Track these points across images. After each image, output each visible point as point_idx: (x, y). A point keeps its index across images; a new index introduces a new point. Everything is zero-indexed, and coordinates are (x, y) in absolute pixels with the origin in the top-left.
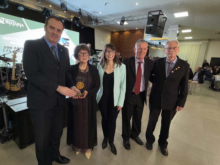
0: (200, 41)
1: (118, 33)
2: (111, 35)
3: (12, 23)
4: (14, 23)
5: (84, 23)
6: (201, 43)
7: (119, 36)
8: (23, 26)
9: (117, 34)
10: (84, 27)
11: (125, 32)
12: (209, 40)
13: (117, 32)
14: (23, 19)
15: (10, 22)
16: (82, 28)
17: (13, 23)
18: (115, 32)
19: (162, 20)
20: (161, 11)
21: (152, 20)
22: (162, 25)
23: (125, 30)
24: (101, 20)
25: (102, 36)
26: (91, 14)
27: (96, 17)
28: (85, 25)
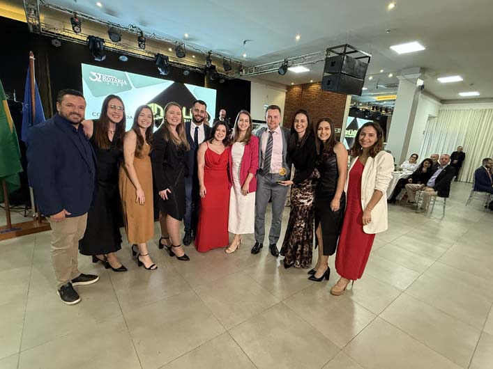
2: (287, 93)
3: (111, 81)
4: (114, 80)
7: (301, 94)
8: (126, 84)
9: (297, 89)
10: (225, 79)
11: (312, 86)
13: (298, 85)
14: (126, 73)
16: (222, 81)
18: (293, 86)
19: (355, 63)
20: (349, 46)
21: (333, 64)
22: (358, 71)
23: (312, 81)
24: (251, 66)
25: (267, 95)
26: (230, 59)
27: (241, 63)
28: (228, 77)
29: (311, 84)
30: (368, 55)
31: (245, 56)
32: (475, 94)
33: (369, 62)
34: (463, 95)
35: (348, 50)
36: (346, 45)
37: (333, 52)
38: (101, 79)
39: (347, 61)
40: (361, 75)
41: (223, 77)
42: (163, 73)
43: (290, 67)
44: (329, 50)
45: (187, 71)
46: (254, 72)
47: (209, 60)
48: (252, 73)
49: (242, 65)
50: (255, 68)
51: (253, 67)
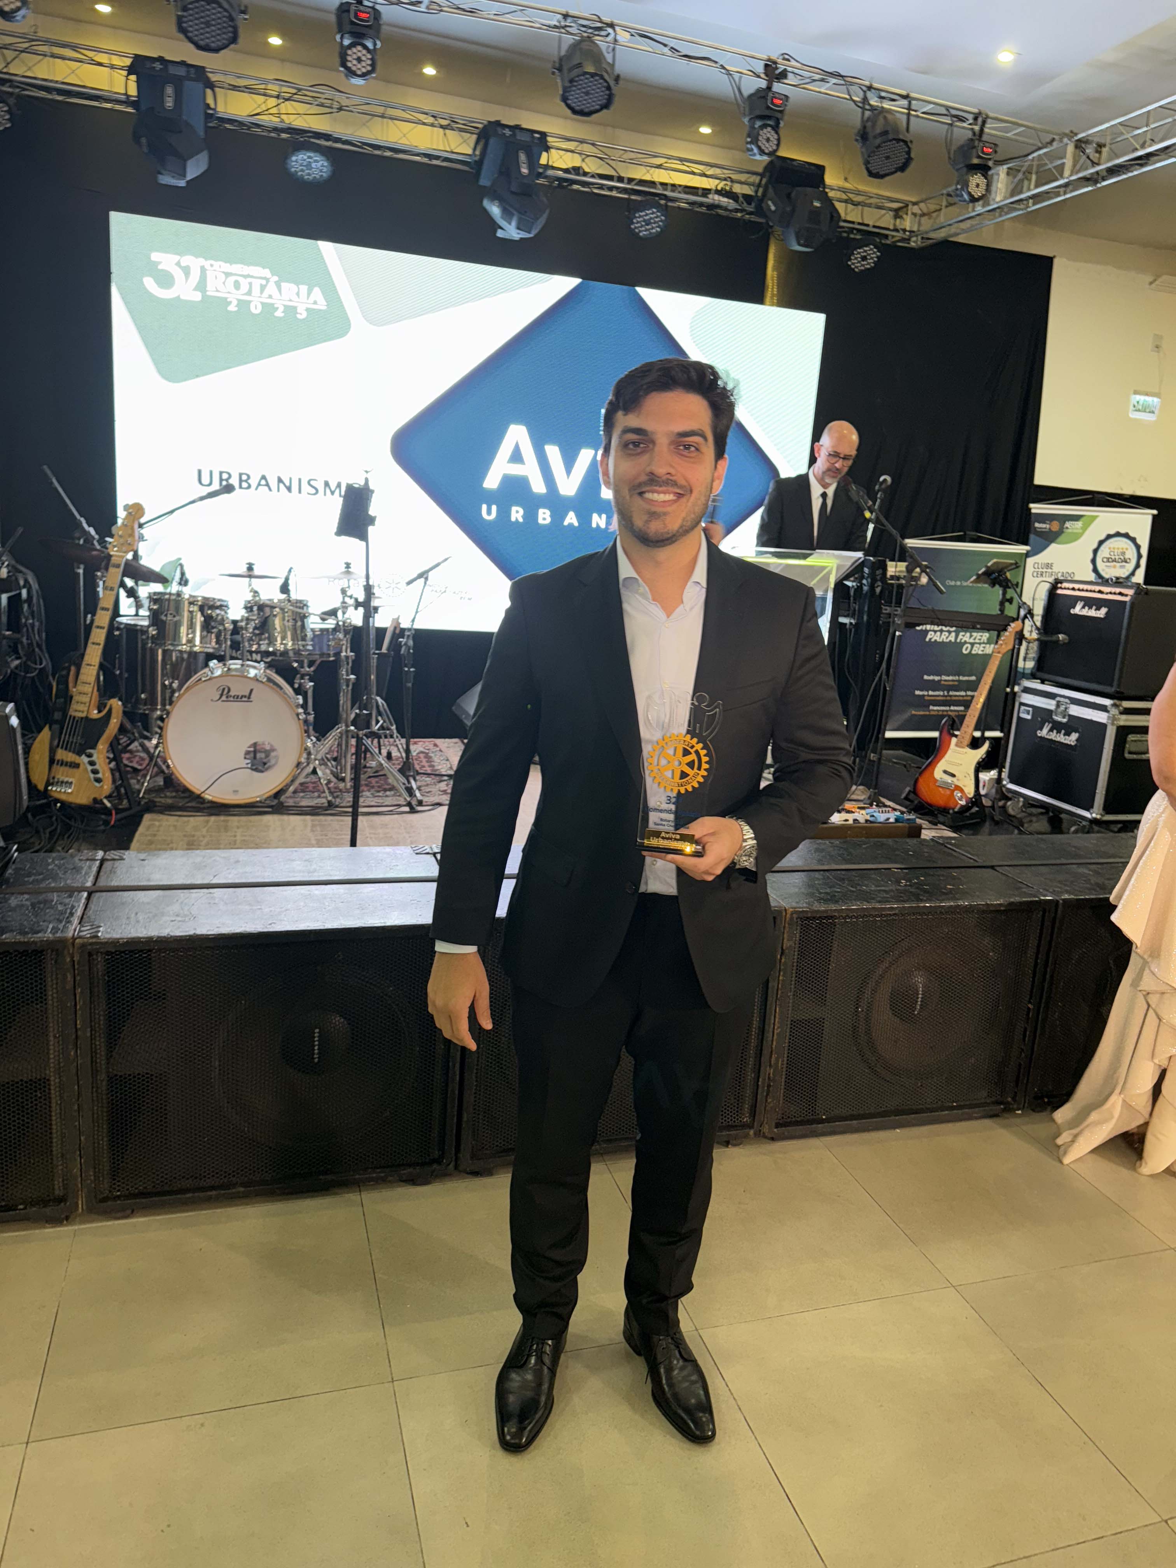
3: (249, 293)
4: (263, 288)
5: (897, 212)
8: (322, 305)
14: (326, 248)
15: (237, 285)
16: (865, 259)
17: (256, 290)
24: (1053, 140)
25: (1158, 337)
26: (906, 97)
27: (980, 120)
28: (900, 235)
38: (201, 286)
41: (870, 236)
42: (511, 231)
45: (651, 214)
46: (1067, 173)
47: (767, 113)
48: (1056, 180)
49: (986, 130)
50: (1080, 145)
51: (1066, 140)
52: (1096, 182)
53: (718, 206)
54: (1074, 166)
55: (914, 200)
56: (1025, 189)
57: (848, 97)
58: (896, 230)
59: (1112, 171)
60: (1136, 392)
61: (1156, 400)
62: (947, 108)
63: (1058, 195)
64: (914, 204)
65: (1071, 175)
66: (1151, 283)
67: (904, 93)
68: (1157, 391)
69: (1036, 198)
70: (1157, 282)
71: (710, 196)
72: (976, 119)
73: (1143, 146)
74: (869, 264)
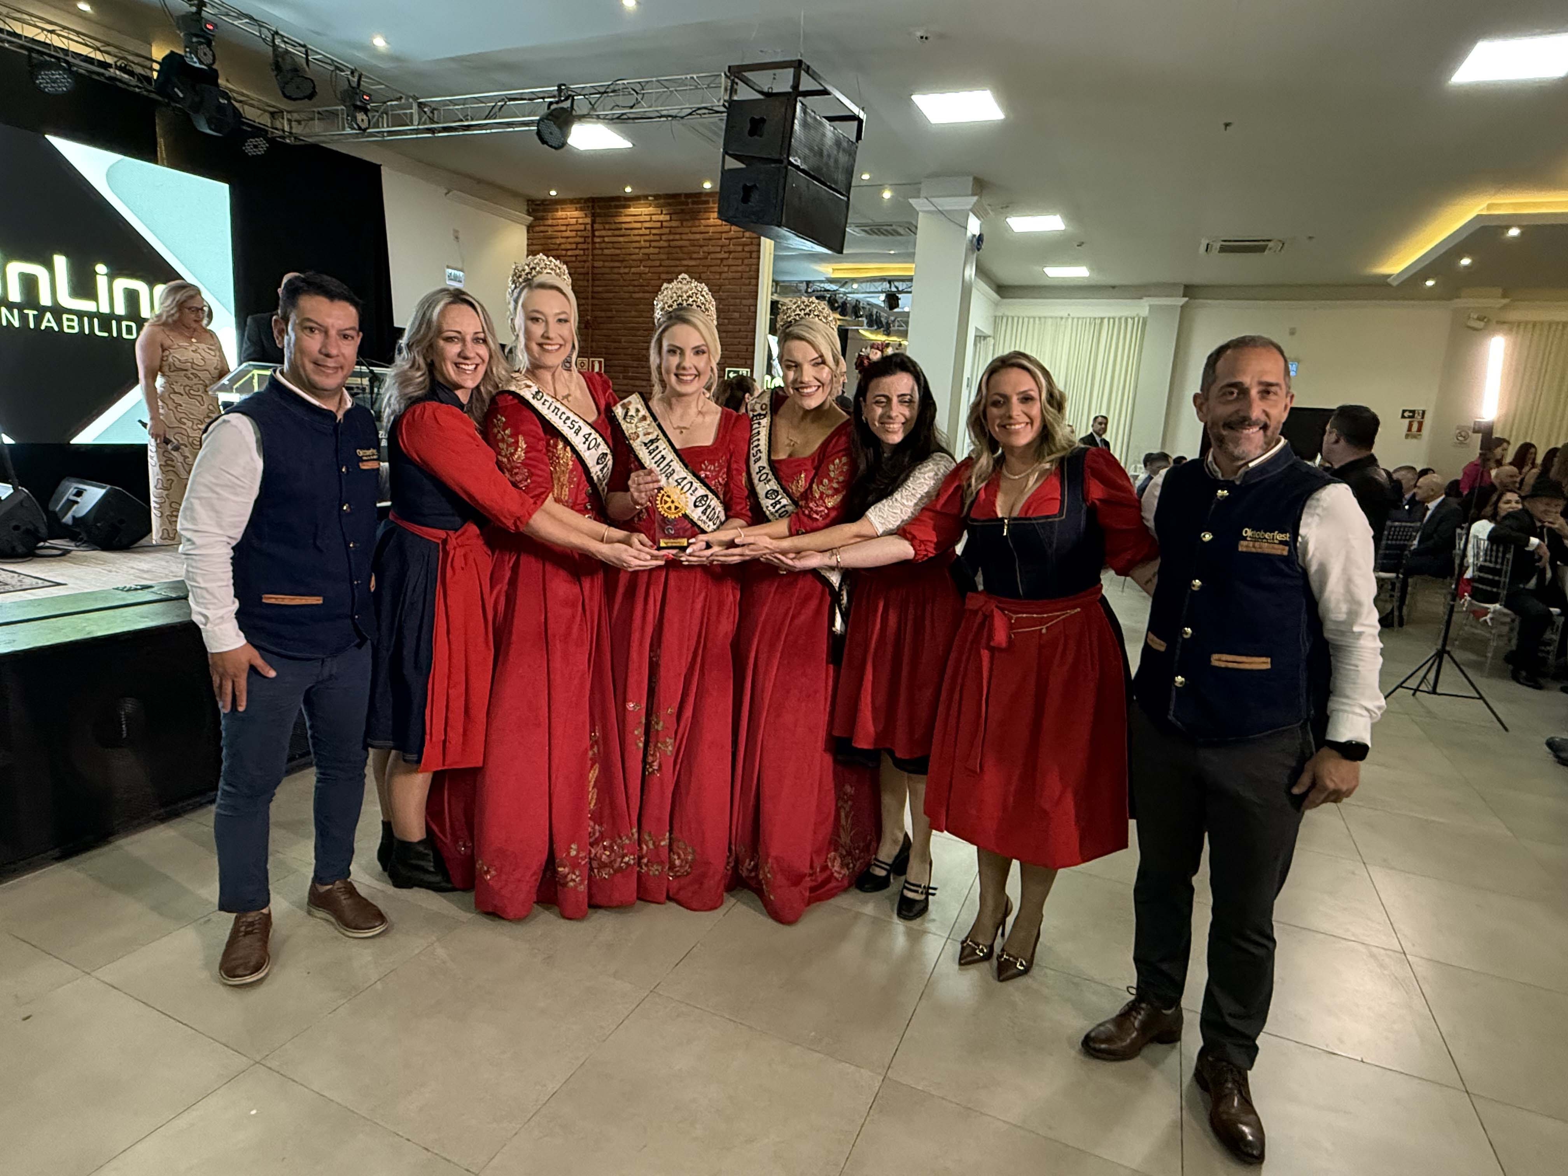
0: (1141, 298)
1: (576, 214)
2: (530, 228)
5: (273, 114)
6: (1145, 312)
7: (589, 237)
9: (572, 216)
10: (268, 140)
11: (632, 210)
12: (1190, 291)
16: (255, 147)
18: (556, 201)
19: (824, 135)
20: (808, 70)
21: (757, 126)
22: (831, 163)
23: (628, 189)
24: (401, 98)
25: (456, 231)
26: (304, 46)
27: (356, 75)
28: (280, 133)
29: (624, 201)
30: (856, 110)
31: (379, 42)
32: (1080, 272)
33: (859, 137)
34: (1055, 272)
35: (806, 83)
36: (798, 65)
37: (746, 82)
39: (805, 124)
40: (841, 177)
41: (259, 131)
43: (581, 118)
44: (737, 73)
45: (58, 75)
46: (416, 123)
47: (202, 33)
48: (408, 125)
49: (362, 83)
50: (421, 105)
51: (411, 100)
52: (434, 133)
53: (120, 81)
54: (420, 119)
55: (289, 109)
56: (380, 125)
57: (258, 34)
58: (276, 129)
59: (445, 129)
60: (448, 267)
61: (461, 274)
62: (332, 60)
63: (407, 134)
64: (288, 112)
65: (419, 125)
66: (446, 194)
67: (302, 43)
68: (460, 266)
69: (390, 133)
70: (451, 194)
71: (112, 70)
72: (352, 73)
73: (467, 120)
74: (261, 151)
